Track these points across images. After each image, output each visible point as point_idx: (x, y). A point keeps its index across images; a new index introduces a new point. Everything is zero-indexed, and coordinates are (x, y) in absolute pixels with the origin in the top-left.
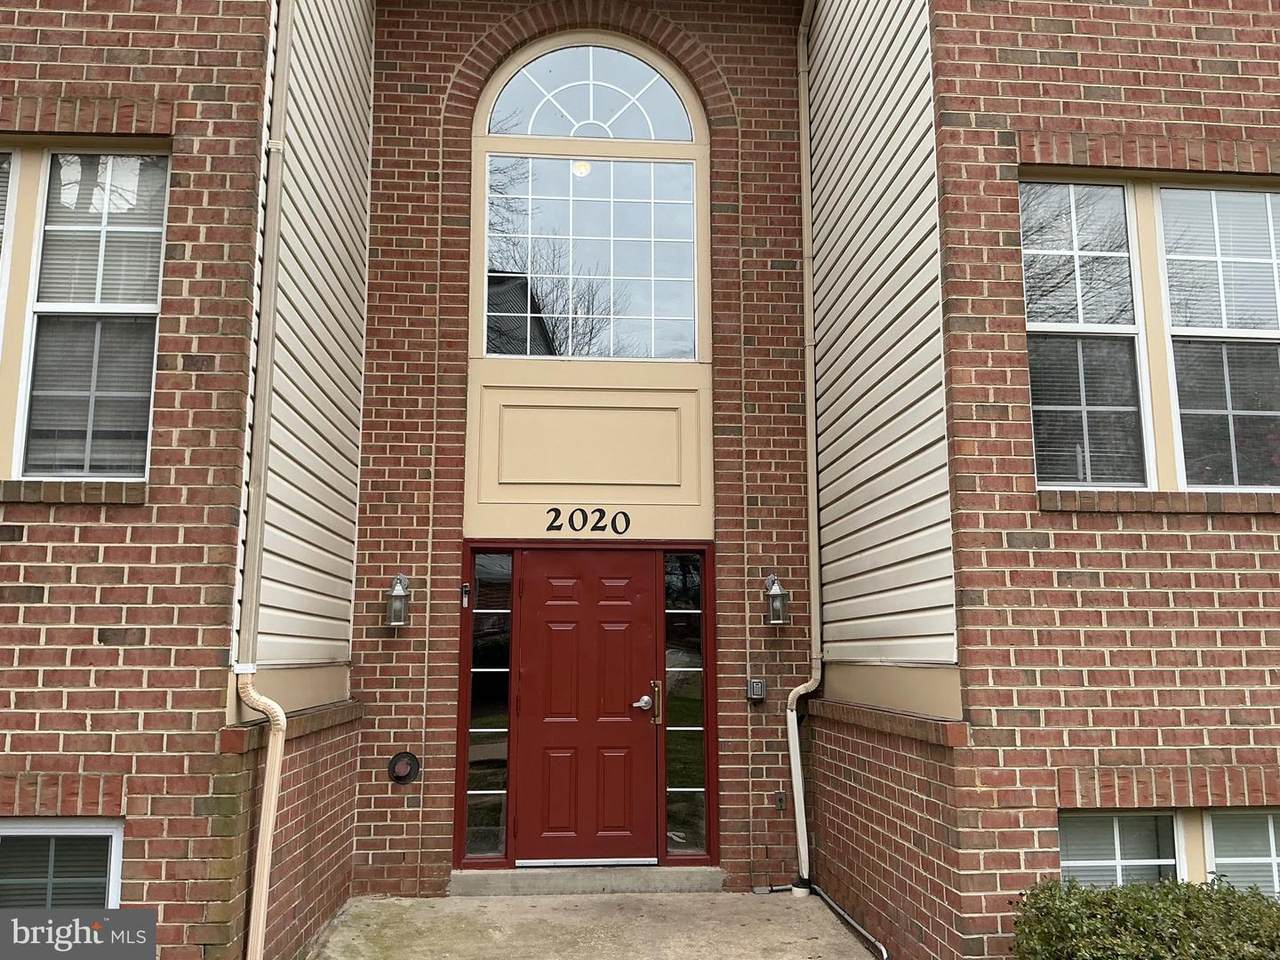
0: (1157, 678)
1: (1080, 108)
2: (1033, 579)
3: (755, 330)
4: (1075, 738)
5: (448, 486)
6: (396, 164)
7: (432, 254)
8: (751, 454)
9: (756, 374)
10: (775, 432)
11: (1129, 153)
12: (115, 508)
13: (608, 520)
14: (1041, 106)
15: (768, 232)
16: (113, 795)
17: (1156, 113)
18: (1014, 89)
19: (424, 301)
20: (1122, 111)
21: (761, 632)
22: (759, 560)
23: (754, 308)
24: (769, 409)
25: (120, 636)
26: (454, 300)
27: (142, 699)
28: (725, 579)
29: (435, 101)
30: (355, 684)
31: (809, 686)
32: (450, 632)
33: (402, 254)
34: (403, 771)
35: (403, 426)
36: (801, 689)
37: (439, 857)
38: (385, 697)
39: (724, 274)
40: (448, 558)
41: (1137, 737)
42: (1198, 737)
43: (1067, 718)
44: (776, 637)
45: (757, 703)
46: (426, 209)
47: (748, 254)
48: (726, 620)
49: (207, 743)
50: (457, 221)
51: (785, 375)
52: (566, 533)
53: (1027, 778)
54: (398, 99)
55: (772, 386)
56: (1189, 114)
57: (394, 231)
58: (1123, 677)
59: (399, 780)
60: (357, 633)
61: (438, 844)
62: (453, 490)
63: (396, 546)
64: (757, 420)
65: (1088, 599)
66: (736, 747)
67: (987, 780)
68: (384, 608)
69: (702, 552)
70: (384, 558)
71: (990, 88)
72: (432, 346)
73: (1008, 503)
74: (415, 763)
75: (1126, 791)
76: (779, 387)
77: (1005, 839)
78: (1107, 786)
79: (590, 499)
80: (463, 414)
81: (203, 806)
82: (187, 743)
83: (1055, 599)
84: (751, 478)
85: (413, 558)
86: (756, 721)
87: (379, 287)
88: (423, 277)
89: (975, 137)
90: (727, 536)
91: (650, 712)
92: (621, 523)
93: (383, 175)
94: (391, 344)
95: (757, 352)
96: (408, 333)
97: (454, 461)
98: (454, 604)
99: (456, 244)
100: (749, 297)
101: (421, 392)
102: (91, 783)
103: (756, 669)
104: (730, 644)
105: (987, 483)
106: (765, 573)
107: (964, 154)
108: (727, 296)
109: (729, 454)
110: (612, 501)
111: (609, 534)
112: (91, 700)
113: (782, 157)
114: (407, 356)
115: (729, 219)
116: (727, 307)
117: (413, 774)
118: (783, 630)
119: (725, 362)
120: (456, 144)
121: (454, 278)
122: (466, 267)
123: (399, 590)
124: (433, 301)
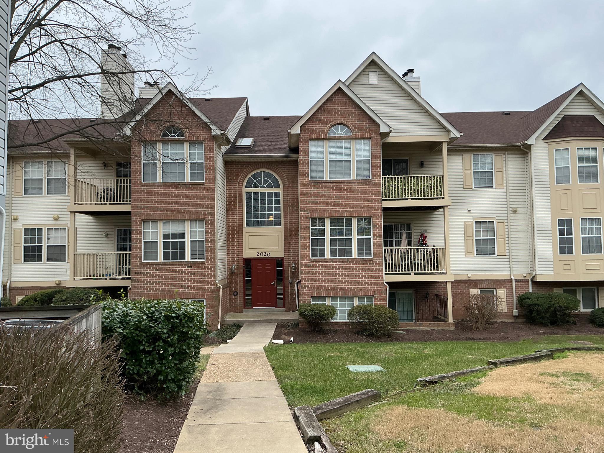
0: (324, 281)
1: (318, 209)
2: (309, 269)
3: (291, 221)
4: (313, 288)
5: (241, 249)
6: (230, 195)
7: (237, 211)
8: (290, 243)
9: (291, 229)
10: (294, 239)
11: (324, 215)
12: (202, 264)
13: (266, 254)
14: (313, 209)
15: (293, 204)
16: (204, 296)
17: (328, 209)
18: (310, 207)
19: (236, 218)
20: (324, 209)
21: (292, 272)
22: (291, 260)
23: (291, 218)
24: (293, 235)
25: (204, 278)
26: (240, 218)
27: (207, 285)
28: (286, 264)
29: (236, 184)
30: (227, 281)
31: (299, 280)
32: (242, 273)
33: (232, 211)
34: (235, 294)
35: (233, 240)
36: (297, 281)
37: (242, 307)
38: (232, 283)
39: (285, 212)
40: (241, 261)
41: (321, 288)
42: (329, 288)
43: (312, 286)
44: (294, 273)
45: (291, 283)
46: (235, 203)
47: (290, 208)
48: (286, 270)
49: (214, 290)
50: (240, 205)
51: (296, 229)
52: (260, 256)
53: (307, 293)
54: (230, 184)
55: (293, 231)
56: (333, 209)
57: (230, 207)
58: (320, 281)
59: (235, 295)
60: (227, 273)
61: (241, 305)
62: (241, 250)
63: (233, 259)
64: (291, 237)
65: (316, 272)
66: (287, 290)
67: (302, 293)
68: (232, 269)
69: (282, 260)
70: (231, 261)
71: (306, 207)
72: (237, 226)
73: (307, 260)
74: (237, 293)
75: (319, 294)
76: (295, 231)
77: (304, 300)
78: (317, 294)
79: (264, 251)
80: (242, 238)
81: (214, 297)
82: (212, 290)
83: (312, 272)
84: (290, 247)
85: (236, 261)
86: (291, 286)
87: (228, 217)
88: (235, 215)
89: (304, 213)
90: (286, 256)
91: (274, 285)
92: (269, 255)
93: (228, 197)
94: (230, 226)
95: (291, 225)
96: (233, 224)
97: (241, 245)
98: (242, 268)
99: (240, 209)
100: (290, 216)
101: (235, 234)
102: (202, 295)
103: (291, 278)
104: (286, 274)
105: (304, 258)
106: (292, 262)
107: (303, 216)
108: (286, 216)
109: (286, 243)
110: (267, 251)
111: (267, 256)
112: (201, 285)
113: (295, 191)
114: (233, 228)
115: (286, 202)
116: (286, 218)
117: (237, 295)
118: (295, 272)
119: (286, 227)
120: (240, 191)
121: (240, 215)
122: (242, 213)
123: (233, 267)
124: (237, 219)
